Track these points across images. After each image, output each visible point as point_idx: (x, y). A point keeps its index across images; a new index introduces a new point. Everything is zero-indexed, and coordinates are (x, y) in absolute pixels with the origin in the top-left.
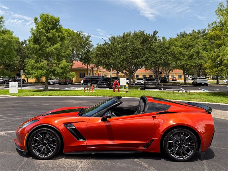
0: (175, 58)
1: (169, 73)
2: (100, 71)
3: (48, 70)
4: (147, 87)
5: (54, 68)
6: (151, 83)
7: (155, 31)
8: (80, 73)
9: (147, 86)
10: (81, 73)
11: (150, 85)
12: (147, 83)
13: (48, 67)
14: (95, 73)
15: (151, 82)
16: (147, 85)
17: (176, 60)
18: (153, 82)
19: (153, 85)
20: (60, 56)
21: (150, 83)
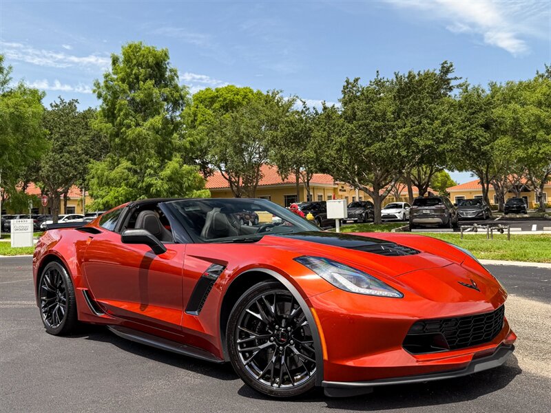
0: (521, 139)
1: (542, 187)
2: (345, 191)
3: (134, 186)
4: (416, 223)
5: (147, 180)
6: (428, 212)
7: (443, 64)
8: (285, 196)
9: (416, 220)
10: (288, 196)
11: (426, 216)
12: (417, 211)
13: (134, 179)
14: (320, 194)
15: (427, 208)
16: (416, 217)
17: (525, 144)
18: (433, 207)
19: (433, 217)
20: (167, 148)
21: (424, 212)
